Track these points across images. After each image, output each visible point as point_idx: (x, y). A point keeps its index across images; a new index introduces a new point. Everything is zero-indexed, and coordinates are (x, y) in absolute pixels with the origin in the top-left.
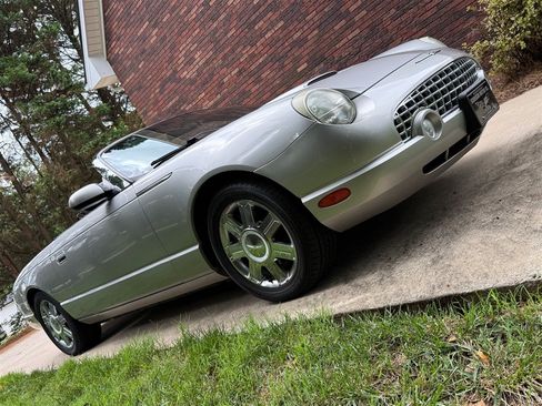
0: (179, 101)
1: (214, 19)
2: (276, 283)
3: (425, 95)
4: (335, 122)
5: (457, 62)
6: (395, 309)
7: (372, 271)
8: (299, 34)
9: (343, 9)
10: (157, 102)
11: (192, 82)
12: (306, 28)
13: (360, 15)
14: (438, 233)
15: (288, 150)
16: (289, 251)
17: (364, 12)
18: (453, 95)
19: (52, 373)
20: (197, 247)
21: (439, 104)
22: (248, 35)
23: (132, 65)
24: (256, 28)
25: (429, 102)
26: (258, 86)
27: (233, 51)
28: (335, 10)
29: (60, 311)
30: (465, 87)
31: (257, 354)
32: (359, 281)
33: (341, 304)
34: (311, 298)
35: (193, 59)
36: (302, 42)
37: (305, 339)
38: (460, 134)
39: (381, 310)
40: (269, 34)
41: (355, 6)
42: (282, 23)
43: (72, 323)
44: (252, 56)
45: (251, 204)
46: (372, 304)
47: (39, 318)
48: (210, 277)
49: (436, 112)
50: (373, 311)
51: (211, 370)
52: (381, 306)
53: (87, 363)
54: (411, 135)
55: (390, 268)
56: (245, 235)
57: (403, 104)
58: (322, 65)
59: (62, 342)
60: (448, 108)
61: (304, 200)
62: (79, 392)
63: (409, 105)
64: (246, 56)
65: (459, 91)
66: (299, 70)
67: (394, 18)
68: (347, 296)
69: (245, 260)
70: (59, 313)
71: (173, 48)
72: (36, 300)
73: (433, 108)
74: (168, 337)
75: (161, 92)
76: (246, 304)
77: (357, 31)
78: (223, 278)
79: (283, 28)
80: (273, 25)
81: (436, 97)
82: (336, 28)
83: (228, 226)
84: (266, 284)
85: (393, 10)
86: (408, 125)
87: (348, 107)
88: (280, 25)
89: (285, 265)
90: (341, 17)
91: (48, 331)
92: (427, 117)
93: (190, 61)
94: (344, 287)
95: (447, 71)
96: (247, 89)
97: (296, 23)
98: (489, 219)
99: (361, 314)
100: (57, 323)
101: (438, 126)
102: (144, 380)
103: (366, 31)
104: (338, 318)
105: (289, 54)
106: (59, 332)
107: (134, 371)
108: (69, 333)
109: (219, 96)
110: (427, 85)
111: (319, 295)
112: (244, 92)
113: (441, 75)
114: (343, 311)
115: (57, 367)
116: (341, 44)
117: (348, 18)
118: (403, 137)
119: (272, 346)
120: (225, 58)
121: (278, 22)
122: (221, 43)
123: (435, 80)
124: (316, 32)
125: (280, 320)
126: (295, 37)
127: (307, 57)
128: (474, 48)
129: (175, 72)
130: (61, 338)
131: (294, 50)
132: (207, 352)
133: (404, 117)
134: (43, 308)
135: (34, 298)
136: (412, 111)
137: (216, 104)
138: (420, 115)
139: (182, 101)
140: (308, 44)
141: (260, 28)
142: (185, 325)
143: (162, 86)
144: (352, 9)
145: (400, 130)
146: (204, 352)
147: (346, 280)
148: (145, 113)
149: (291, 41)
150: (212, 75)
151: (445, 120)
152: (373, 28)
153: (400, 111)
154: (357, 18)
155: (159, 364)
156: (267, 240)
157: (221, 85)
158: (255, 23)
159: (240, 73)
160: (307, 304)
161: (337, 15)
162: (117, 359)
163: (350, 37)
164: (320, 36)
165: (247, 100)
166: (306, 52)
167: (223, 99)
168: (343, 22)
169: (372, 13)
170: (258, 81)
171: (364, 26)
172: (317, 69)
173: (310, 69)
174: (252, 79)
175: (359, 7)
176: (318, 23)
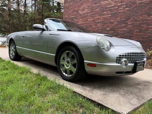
0: (74, 17)
1: (95, 4)
2: (67, 75)
3: (128, 56)
4: (104, 48)
5: (141, 53)
6: (88, 99)
7: (89, 87)
8: (113, 21)
9: (127, 22)
10: (69, 14)
11: (81, 15)
12: (115, 20)
13: (130, 26)
14: (110, 89)
15: (89, 47)
16: (74, 70)
17: (131, 26)
18: (134, 60)
19: (4, 61)
20: (55, 55)
21: (130, 60)
22: (101, 13)
23: (69, 2)
24: (104, 12)
25: (128, 58)
27: (95, 14)
28: (125, 21)
29: (15, 48)
30: (139, 60)
31: (51, 88)
32: (85, 87)
33: (77, 90)
34: (72, 84)
35: (84, 10)
37: (64, 92)
38: (130, 70)
39: (85, 97)
40: (106, 16)
41: (130, 23)
42: (110, 15)
43: (16, 52)
44: (98, 19)
45: (73, 54)
46: (83, 94)
47: (9, 46)
48: (53, 63)
49: (128, 61)
50: (83, 96)
51: (39, 84)
52: (85, 96)
53: (13, 64)
54: (119, 63)
55: (94, 89)
56: (67, 60)
57: (122, 55)
58: (113, 31)
59: (11, 55)
60: (131, 62)
61: (85, 61)
62: (7, 69)
63: (123, 56)
64: (97, 17)
65: (137, 60)
66: (107, 29)
67: (137, 32)
68: (80, 89)
69: (63, 65)
70: (14, 48)
71: (82, 4)
72: (11, 42)
73: (128, 60)
74: (35, 70)
75: (72, 13)
76: (57, 75)
77: (127, 29)
78: (56, 66)
79: (110, 17)
80: (108, 14)
81: (130, 58)
82: (122, 25)
83: (64, 55)
84: (64, 74)
85: (138, 30)
86: (119, 60)
87: (109, 47)
88: (110, 16)
89: (71, 72)
91: (9, 51)
92: (125, 61)
93: (83, 10)
94: (81, 86)
95: (137, 54)
97: (114, 18)
98: (123, 93)
99: (80, 95)
100: (13, 50)
101: (126, 65)
102: (23, 76)
103: (128, 31)
104: (74, 92)
105: (107, 24)
106: (12, 53)
107: (22, 73)
108: (14, 54)
110: (130, 54)
111: (74, 84)
112: (91, 26)
113: (135, 54)
114: (76, 91)
115: (6, 60)
116: (121, 30)
118: (116, 62)
119: (56, 88)
120: (92, 14)
121: (110, 14)
122: (93, 10)
123: (133, 54)
124: (117, 23)
125: (61, 84)
126: (111, 21)
127: (111, 27)
128: (150, 52)
129: (78, 10)
130: (11, 54)
131: (109, 24)
132: (41, 80)
133: (120, 58)
134: (12, 45)
135: (11, 41)
136: (122, 58)
137: (83, 24)
138: (124, 60)
139: (75, 18)
140: (113, 24)
141: (104, 13)
142: (40, 70)
143: (73, 11)
144: (129, 23)
145: (117, 60)
146: (40, 80)
147: (82, 85)
148: (65, 15)
150: (86, 17)
151: (129, 65)
152: (131, 31)
153: (120, 56)
154: (128, 26)
155: (29, 75)
156: (71, 64)
157: (87, 20)
158: (104, 11)
159: (93, 20)
160: (70, 84)
161: (124, 22)
162: (20, 68)
163: (124, 29)
164: (117, 24)
165: (90, 28)
166: (111, 26)
167: (85, 24)
168: (125, 25)
169: (133, 27)
170: (96, 25)
171: (129, 29)
172: (111, 32)
173: (110, 30)
174: (95, 24)
175: (130, 24)
176: (119, 21)
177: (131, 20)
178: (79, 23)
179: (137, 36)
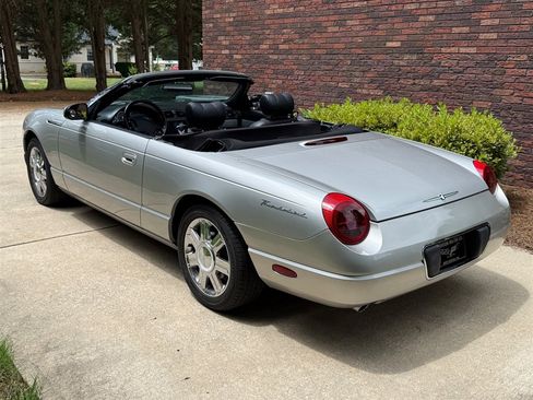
8: (413, 6)
9: (476, 16)
12: (424, 5)
13: (488, 36)
17: (495, 36)
26: (336, 29)
28: (466, 11)
36: (411, 17)
41: (489, 22)
58: (415, 57)
66: (389, 44)
67: (519, 65)
77: (473, 50)
82: (455, 30)
85: (525, 57)
90: (466, 22)
96: (324, 24)
103: (483, 57)
105: (389, 20)
109: (291, 9)
112: (319, 25)
117: (473, 29)
124: (431, 18)
126: (408, 7)
127: (404, 38)
131: (396, 20)
144: (484, 23)
149: (400, 7)
152: (492, 59)
154: (482, 36)
161: (464, 15)
163: (463, 50)
164: (432, 25)
165: (317, 35)
166: (408, 31)
167: (295, 15)
168: (466, 29)
169: (502, 43)
170: (340, 23)
171: (483, 49)
172: (407, 57)
173: (399, 51)
174: (336, 17)
175: (492, 27)
176: (440, 10)
177: (493, 7)
178: (268, 12)
179: (521, 86)
